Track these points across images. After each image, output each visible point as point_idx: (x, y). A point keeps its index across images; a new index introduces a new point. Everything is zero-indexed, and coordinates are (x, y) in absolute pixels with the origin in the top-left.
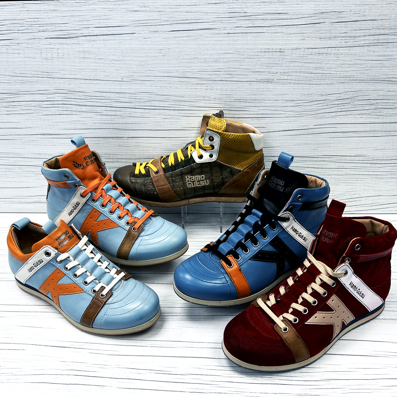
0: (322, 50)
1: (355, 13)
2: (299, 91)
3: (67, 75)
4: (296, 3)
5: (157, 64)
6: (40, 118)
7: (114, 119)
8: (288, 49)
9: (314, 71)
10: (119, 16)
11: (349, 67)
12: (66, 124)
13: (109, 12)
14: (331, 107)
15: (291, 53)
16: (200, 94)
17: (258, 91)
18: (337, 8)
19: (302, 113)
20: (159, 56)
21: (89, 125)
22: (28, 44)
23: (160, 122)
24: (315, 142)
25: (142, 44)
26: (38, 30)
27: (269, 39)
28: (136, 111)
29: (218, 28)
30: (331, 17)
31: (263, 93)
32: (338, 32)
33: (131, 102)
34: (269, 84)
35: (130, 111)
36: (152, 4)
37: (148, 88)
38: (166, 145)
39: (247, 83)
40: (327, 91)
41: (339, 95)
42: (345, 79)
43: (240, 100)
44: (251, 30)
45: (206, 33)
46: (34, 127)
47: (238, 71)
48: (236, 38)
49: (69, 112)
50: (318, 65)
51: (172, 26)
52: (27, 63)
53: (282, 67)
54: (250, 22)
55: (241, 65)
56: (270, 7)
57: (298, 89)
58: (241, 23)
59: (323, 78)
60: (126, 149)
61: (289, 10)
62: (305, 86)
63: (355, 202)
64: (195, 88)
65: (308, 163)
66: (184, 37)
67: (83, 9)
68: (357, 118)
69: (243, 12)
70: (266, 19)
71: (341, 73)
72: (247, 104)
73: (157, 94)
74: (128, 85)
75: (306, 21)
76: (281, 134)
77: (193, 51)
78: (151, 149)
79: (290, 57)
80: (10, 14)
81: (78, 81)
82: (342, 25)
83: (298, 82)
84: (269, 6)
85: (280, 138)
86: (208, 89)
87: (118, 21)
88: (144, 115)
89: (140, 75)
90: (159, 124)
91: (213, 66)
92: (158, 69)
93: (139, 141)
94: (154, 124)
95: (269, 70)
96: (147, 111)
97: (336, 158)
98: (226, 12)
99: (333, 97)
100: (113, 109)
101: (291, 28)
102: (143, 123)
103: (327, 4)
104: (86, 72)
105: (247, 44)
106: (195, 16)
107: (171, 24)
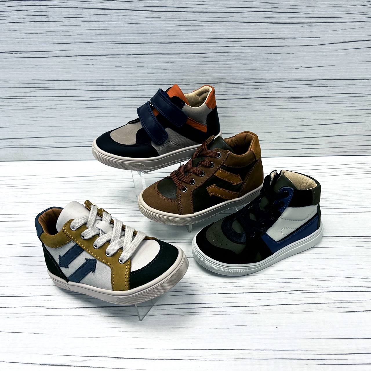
23: (173, 30)
35: (131, 14)
38: (181, 65)
60: (126, 72)
78: (160, 71)
88: (150, 21)
90: (171, 34)
93: (144, 60)
94: (164, 34)
96: (154, 14)
102: (149, 33)
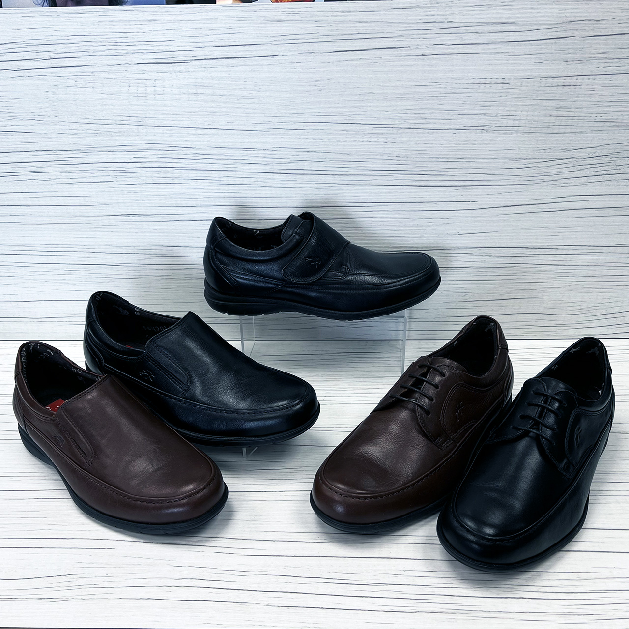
0: (568, 80)
1: (621, 22)
2: (530, 143)
3: (168, 122)
4: (529, 7)
5: (309, 103)
6: (123, 189)
7: (240, 190)
8: (516, 79)
9: (555, 113)
10: (252, 28)
11: (610, 106)
12: (163, 199)
13: (239, 22)
14: (579, 169)
15: (520, 84)
16: (375, 149)
17: (467, 144)
18: (593, 14)
19: (535, 178)
20: (314, 90)
21: (199, 201)
22: (108, 73)
24: (553, 225)
25: (288, 72)
26: (126, 51)
27: (487, 63)
28: (274, 177)
29: (408, 46)
30: (584, 28)
31: (475, 147)
32: (593, 51)
33: (267, 163)
34: (485, 133)
36: (305, 10)
37: (294, 141)
39: (448, 132)
40: (573, 144)
41: (593, 150)
42: (602, 124)
43: (437, 159)
44: (459, 48)
45: (388, 54)
46: (111, 204)
47: (436, 113)
48: (434, 62)
49: (168, 180)
50: (562, 103)
51: (336, 44)
52: (104, 103)
53: (505, 106)
54: (457, 36)
55: (440, 103)
56: (488, 14)
57: (529, 141)
58: (442, 38)
59: (568, 124)
61: (518, 18)
62: (540, 136)
63: (615, 319)
64: (367, 141)
65: (542, 257)
66: (353, 60)
67: (197, 19)
68: (620, 187)
69: (446, 21)
70: (483, 31)
71: (596, 115)
72: (449, 165)
73: (308, 150)
74: (263, 136)
75: (544, 34)
76: (501, 212)
77: (366, 82)
79: (517, 91)
80: (82, 27)
81: (184, 131)
82: (601, 40)
83: (530, 130)
84: (487, 12)
85: (499, 217)
86: (389, 141)
87: (251, 37)
89: (283, 120)
91: (397, 106)
92: (312, 111)
95: (484, 112)
97: (586, 249)
98: (420, 21)
99: (583, 154)
100: (238, 174)
101: (521, 46)
103: (577, 9)
104: (197, 117)
105: (452, 71)
106: (371, 28)
107: (335, 41)
